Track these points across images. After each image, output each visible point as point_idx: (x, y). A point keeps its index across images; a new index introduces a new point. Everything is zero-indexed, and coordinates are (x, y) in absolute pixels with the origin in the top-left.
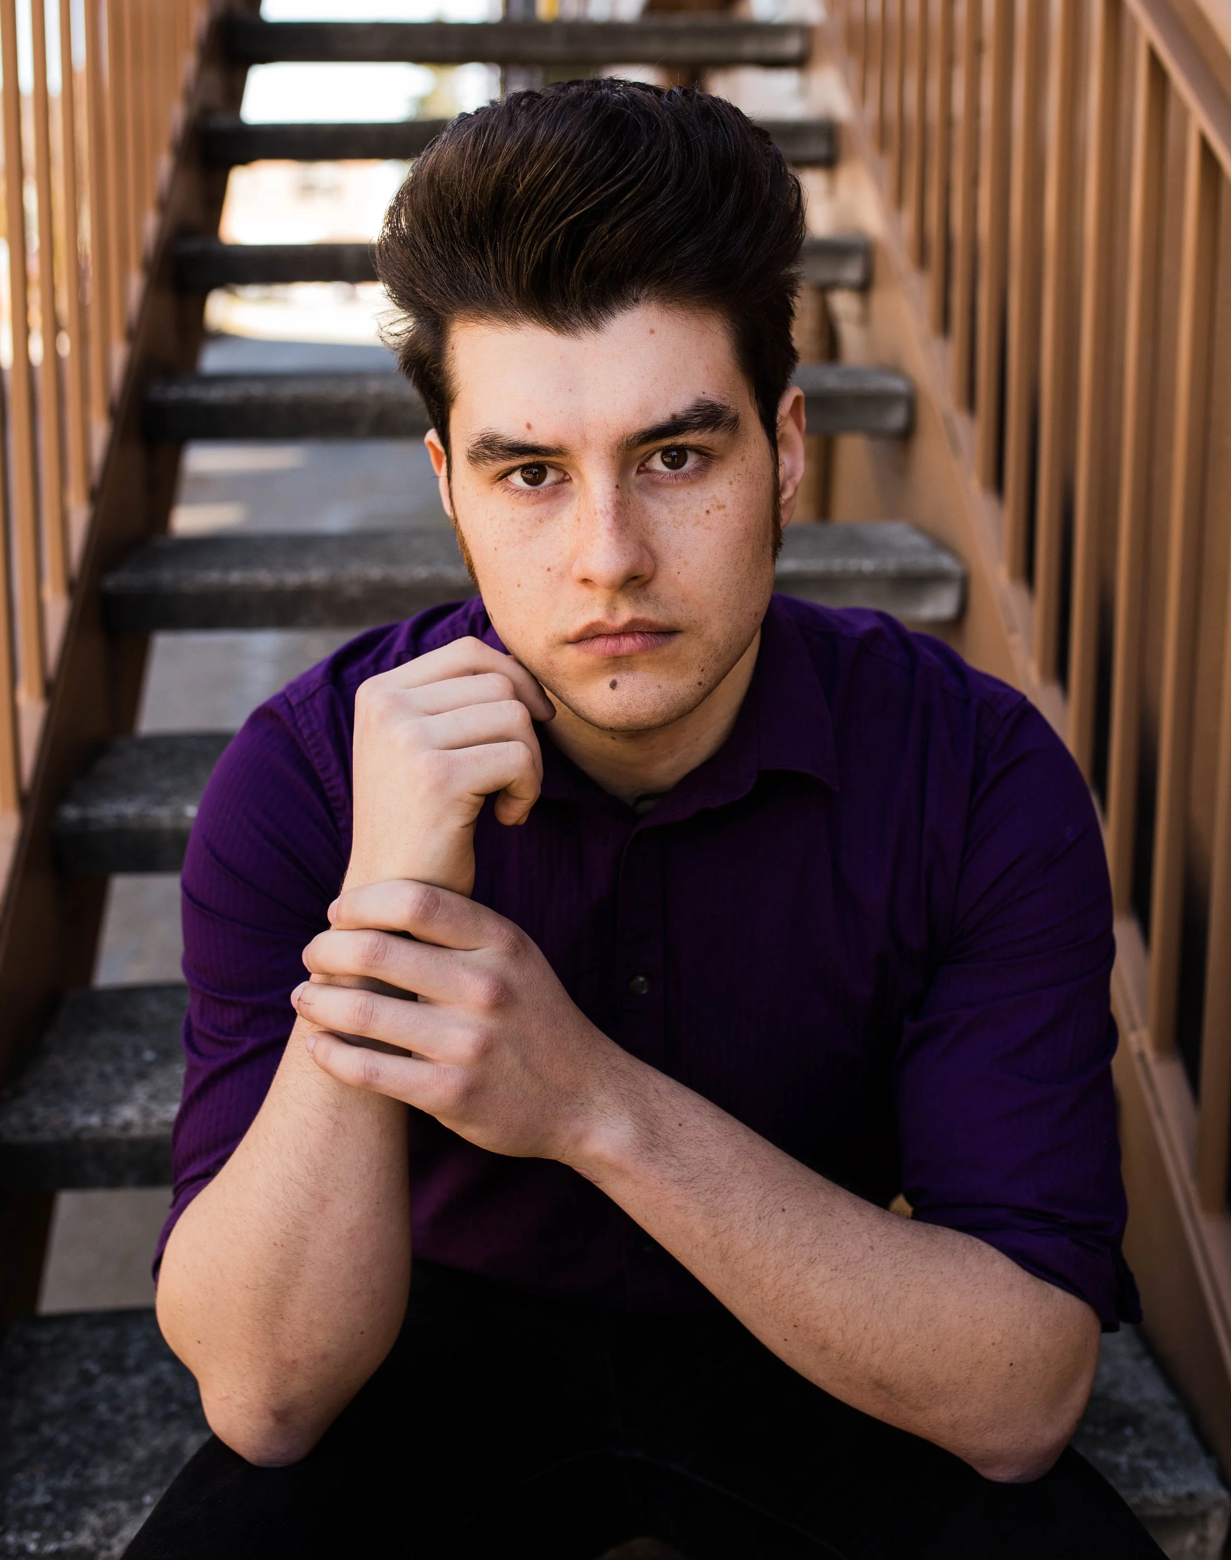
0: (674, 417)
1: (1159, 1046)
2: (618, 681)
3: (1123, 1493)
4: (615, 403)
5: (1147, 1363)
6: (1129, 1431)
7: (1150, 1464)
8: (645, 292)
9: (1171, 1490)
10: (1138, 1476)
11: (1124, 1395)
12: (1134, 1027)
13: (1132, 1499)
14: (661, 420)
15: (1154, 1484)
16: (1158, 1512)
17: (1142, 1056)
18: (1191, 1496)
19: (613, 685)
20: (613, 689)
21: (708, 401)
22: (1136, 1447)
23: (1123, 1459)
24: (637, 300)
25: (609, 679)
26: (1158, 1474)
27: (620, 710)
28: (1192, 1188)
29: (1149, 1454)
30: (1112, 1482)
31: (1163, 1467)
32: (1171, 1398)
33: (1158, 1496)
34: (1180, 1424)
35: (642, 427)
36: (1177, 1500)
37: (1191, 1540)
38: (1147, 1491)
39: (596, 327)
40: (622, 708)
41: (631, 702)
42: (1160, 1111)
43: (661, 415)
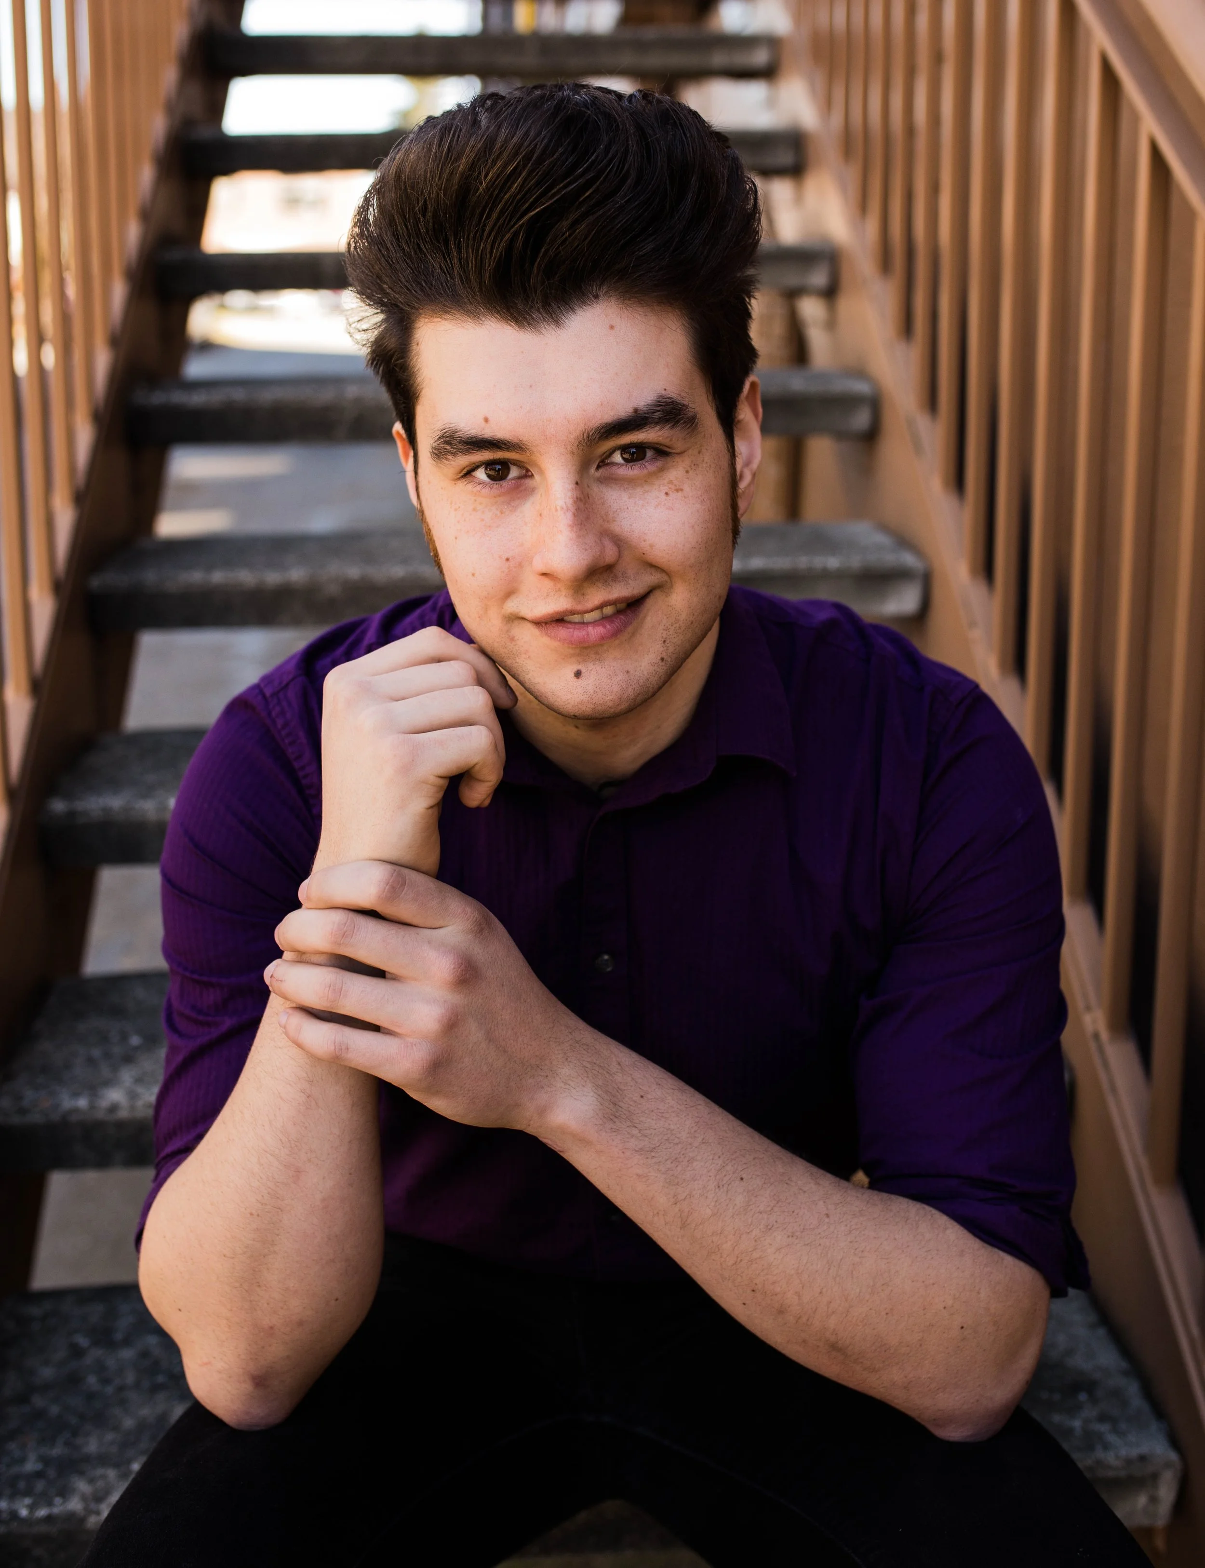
0: (636, 410)
1: (1114, 1027)
2: (583, 671)
3: (1076, 1456)
4: (576, 399)
5: (1101, 1332)
6: (1083, 1397)
7: (1104, 1428)
8: (604, 289)
9: (1123, 1452)
10: (1091, 1440)
11: (1079, 1362)
12: (1088, 1008)
13: (1083, 1461)
14: (623, 414)
15: (1106, 1447)
16: (1111, 1474)
17: (1096, 1036)
18: (1142, 1458)
19: (578, 674)
20: (578, 678)
21: (669, 398)
22: (1089, 1412)
23: (1077, 1424)
24: (596, 297)
25: (575, 668)
26: (1111, 1438)
27: (584, 698)
28: (1144, 1162)
29: (1102, 1418)
30: (1065, 1446)
31: (1115, 1431)
32: (1124, 1365)
33: (1110, 1458)
34: (1132, 1389)
35: (603, 421)
36: (1129, 1462)
37: (1142, 1500)
38: (1100, 1454)
39: (557, 323)
40: (587, 696)
41: (597, 690)
42: (1114, 1089)
43: (623, 409)
